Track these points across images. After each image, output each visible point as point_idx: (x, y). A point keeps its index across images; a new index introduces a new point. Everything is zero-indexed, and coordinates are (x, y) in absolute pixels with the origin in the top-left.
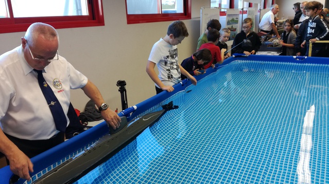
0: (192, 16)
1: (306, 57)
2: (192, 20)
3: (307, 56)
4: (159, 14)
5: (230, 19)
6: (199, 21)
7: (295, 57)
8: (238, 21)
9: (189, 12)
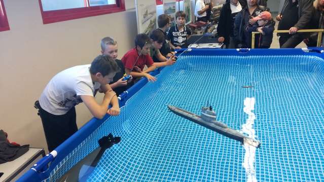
0: (127, 8)
1: (249, 49)
2: (126, 11)
3: (251, 48)
4: (87, 8)
5: (167, 8)
6: (135, 13)
7: (238, 50)
8: (175, 9)
9: (122, 2)
